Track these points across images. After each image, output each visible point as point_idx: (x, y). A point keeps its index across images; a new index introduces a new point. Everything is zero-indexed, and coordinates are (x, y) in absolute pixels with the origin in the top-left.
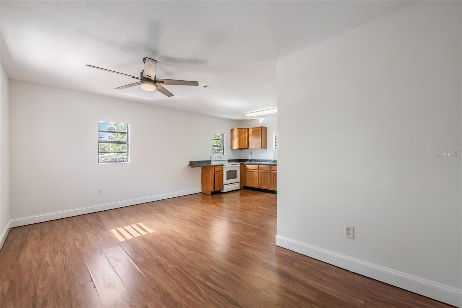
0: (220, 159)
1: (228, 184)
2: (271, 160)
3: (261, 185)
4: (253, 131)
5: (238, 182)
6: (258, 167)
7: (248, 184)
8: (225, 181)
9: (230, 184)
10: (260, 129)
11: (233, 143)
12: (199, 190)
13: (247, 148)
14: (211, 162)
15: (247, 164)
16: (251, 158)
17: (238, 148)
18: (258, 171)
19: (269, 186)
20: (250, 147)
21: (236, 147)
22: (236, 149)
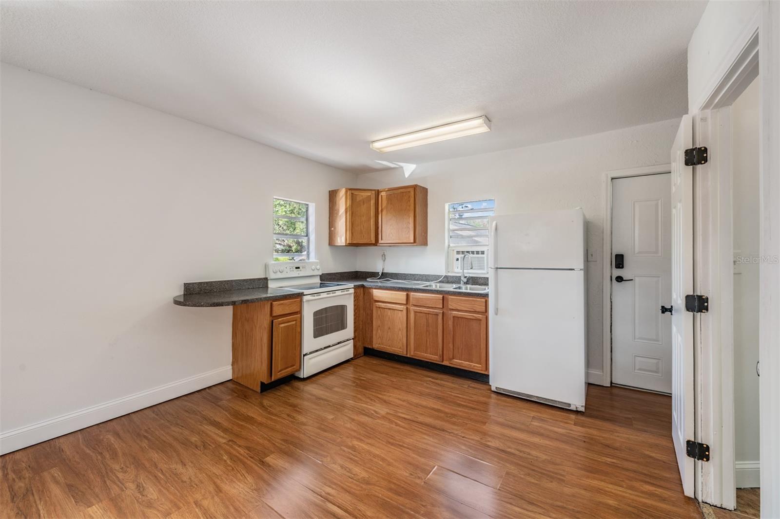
0: (296, 273)
1: (317, 351)
2: (439, 277)
3: (416, 349)
4: (390, 199)
5: (348, 340)
6: (408, 296)
7: (376, 345)
8: (309, 342)
9: (325, 348)
10: (410, 192)
11: (335, 228)
12: (224, 372)
13: (374, 242)
14: (267, 283)
15: (375, 288)
16: (383, 269)
17: (348, 242)
18: (407, 311)
19: (439, 355)
20: (382, 239)
21: (343, 238)
22: (344, 245)
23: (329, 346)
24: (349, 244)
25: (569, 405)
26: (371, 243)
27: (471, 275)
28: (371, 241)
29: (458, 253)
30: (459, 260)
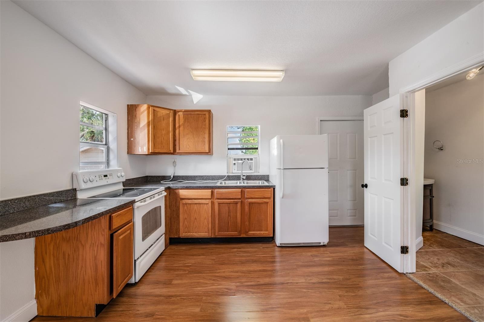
0: (105, 181)
1: (144, 253)
2: (223, 176)
3: (219, 231)
4: (186, 118)
5: (162, 235)
6: (212, 193)
7: (183, 234)
8: (139, 247)
9: (149, 248)
10: (205, 114)
11: (135, 139)
13: (172, 151)
14: (75, 195)
15: (181, 189)
16: (174, 173)
17: (150, 152)
18: (213, 203)
19: (238, 231)
20: (179, 150)
21: (145, 148)
22: (147, 154)
23: (152, 245)
24: (151, 153)
25: (320, 243)
26: (170, 152)
27: (248, 174)
28: (170, 151)
29: (235, 160)
30: (236, 164)
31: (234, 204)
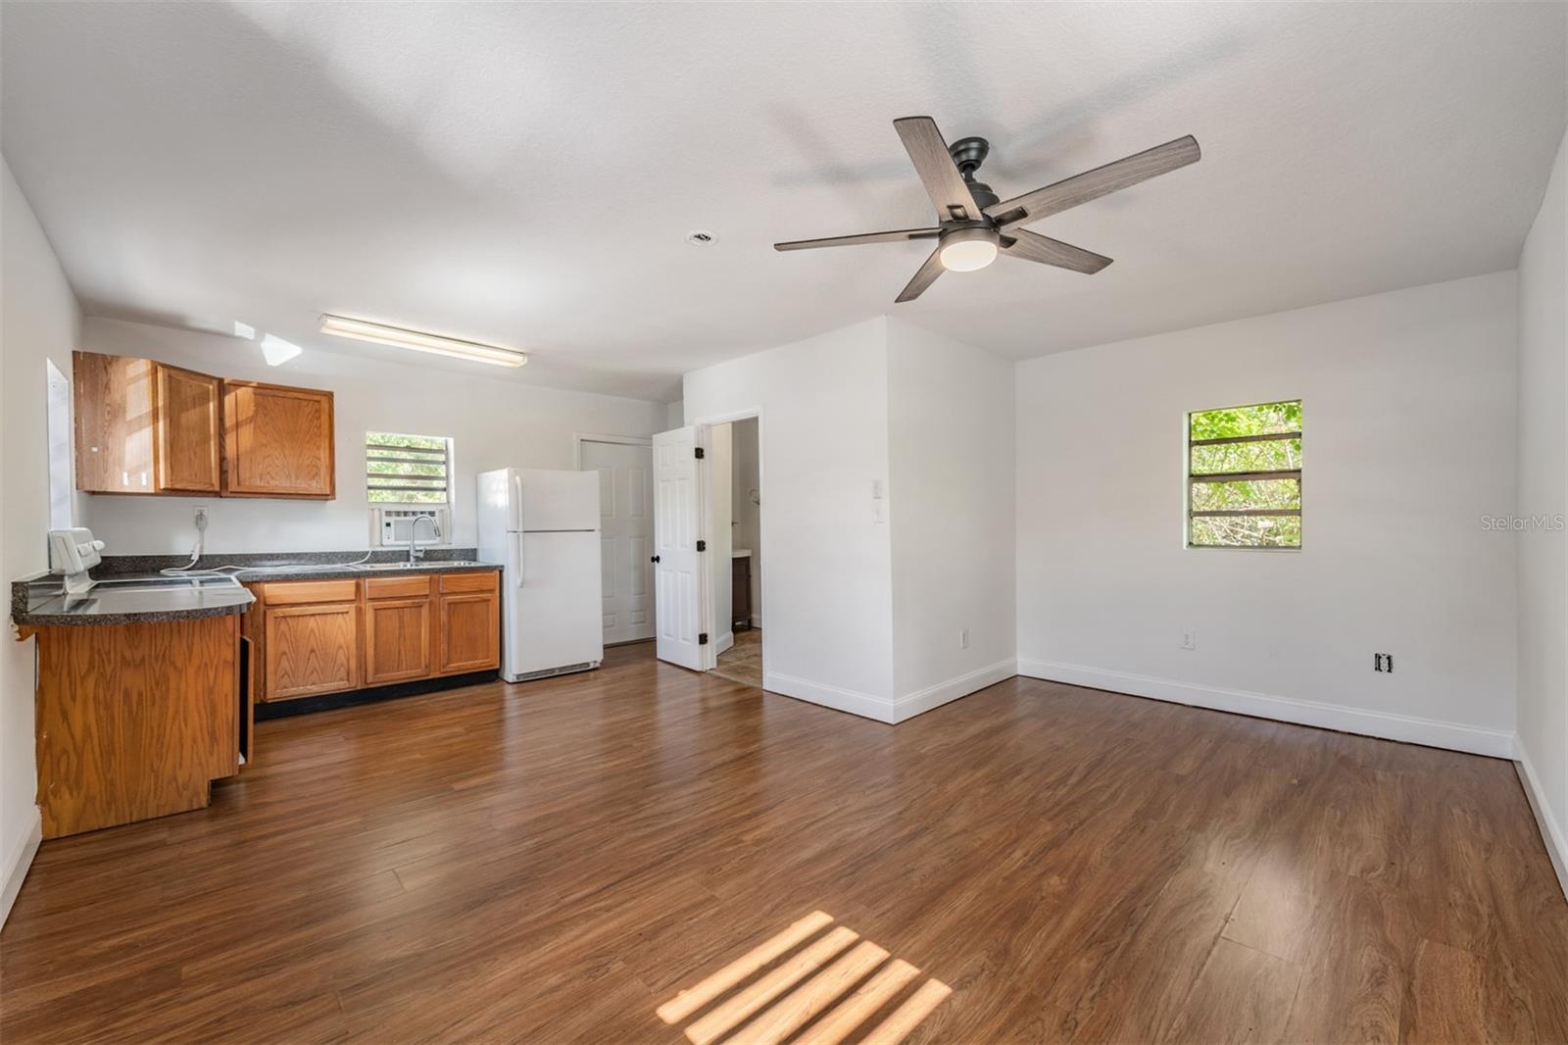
2: (364, 553)
3: (377, 672)
4: (262, 404)
6: (358, 586)
7: (277, 692)
10: (319, 402)
11: (105, 449)
13: (215, 489)
15: (266, 583)
16: (202, 548)
17: (163, 487)
18: (359, 611)
19: (423, 666)
20: (238, 486)
21: (144, 475)
22: (152, 491)
24: (164, 489)
25: (588, 664)
26: (211, 489)
27: (428, 548)
28: (212, 485)
29: (389, 513)
30: (392, 525)
31: (412, 609)
